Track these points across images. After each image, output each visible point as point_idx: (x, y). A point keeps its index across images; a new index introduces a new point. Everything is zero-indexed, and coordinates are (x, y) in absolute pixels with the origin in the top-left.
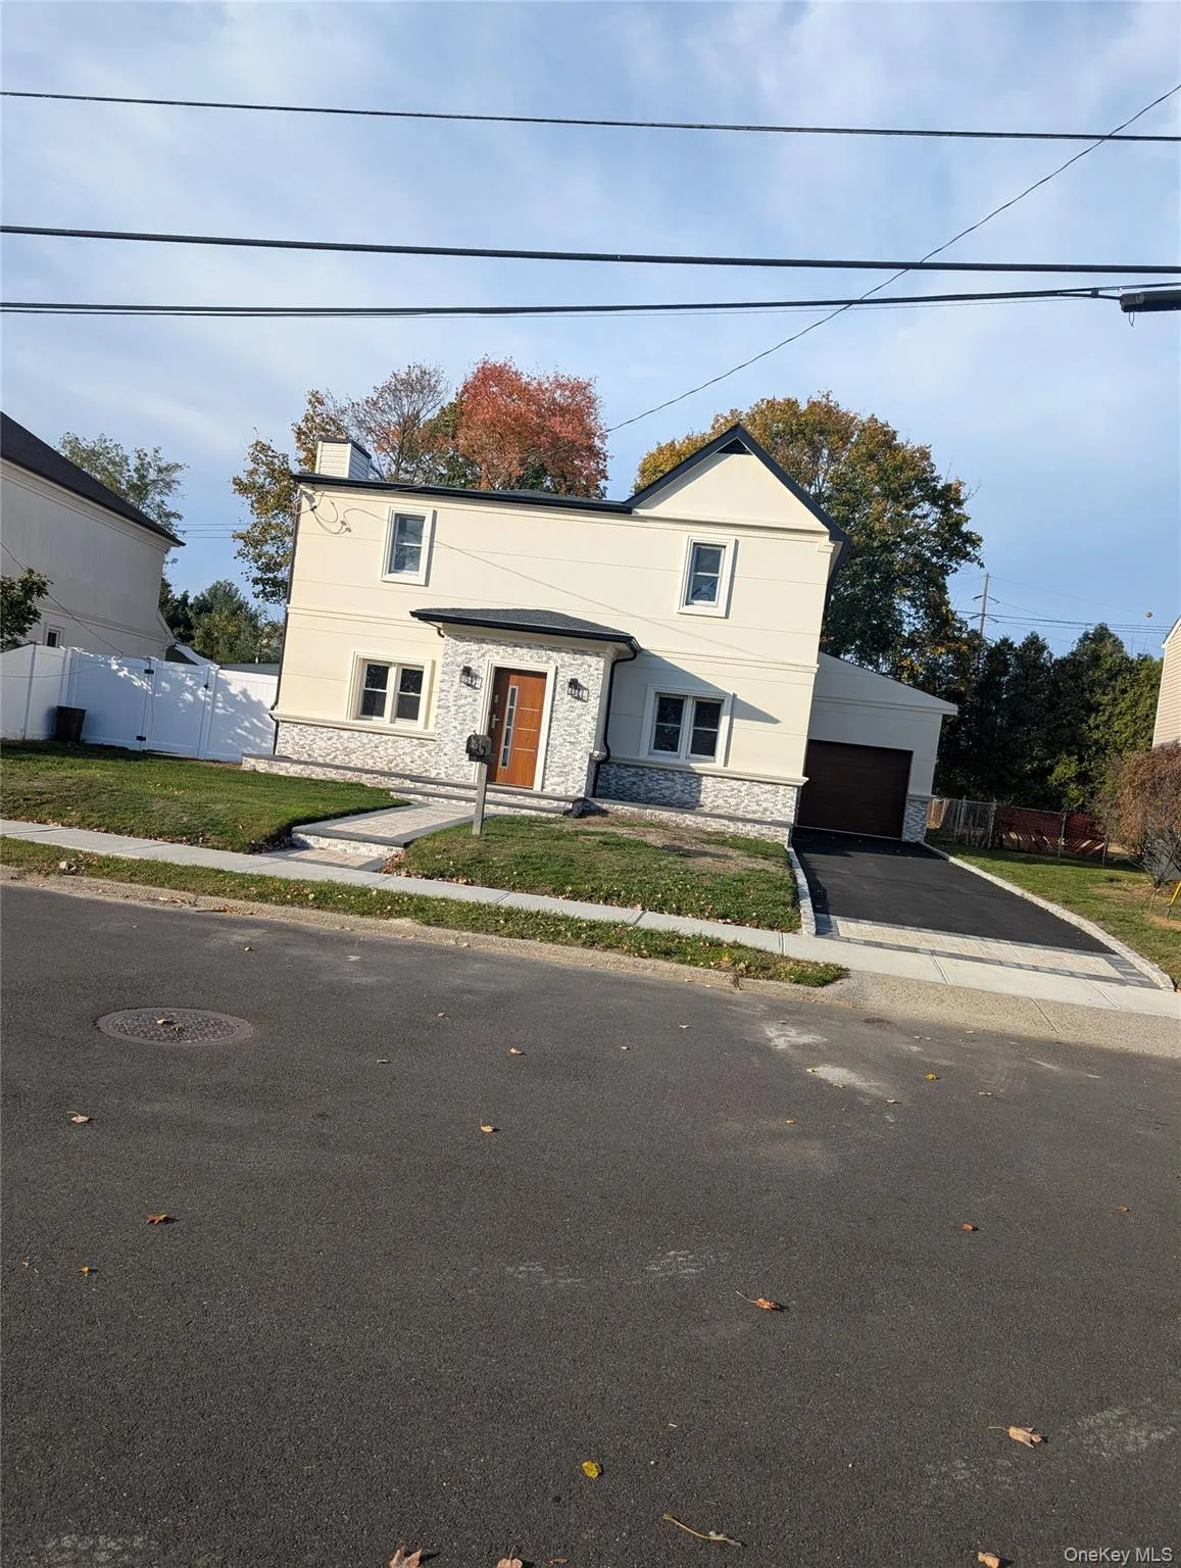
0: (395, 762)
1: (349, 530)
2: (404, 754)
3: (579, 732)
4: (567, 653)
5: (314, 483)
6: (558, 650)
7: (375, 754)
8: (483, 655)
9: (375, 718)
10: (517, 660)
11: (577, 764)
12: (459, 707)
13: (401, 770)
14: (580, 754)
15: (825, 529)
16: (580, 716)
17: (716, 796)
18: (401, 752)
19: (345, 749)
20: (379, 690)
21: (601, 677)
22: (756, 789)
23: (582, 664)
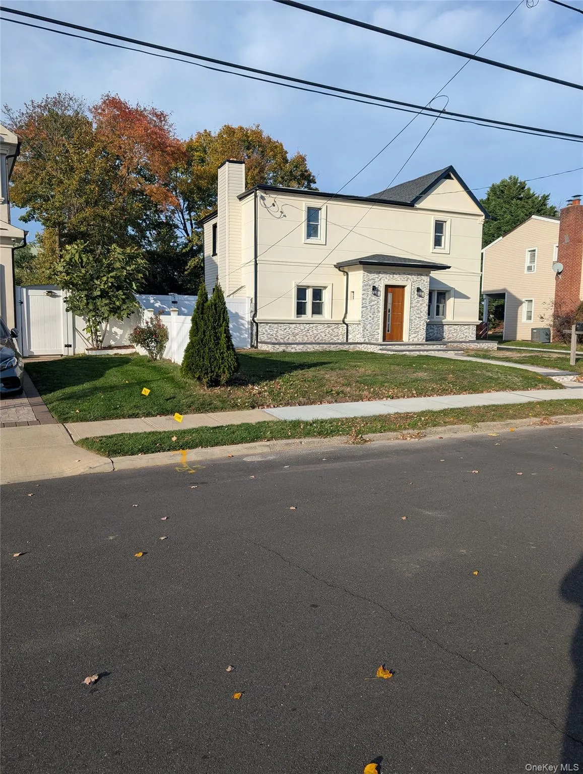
0: (317, 337)
1: (285, 216)
2: (321, 332)
3: (421, 312)
4: (415, 275)
5: (265, 190)
6: (411, 274)
7: (308, 334)
8: (380, 280)
9: (303, 316)
10: (395, 281)
11: (422, 327)
12: (372, 306)
13: (321, 340)
14: (422, 322)
15: (482, 214)
16: (421, 305)
17: (449, 333)
18: (319, 331)
19: (293, 333)
20: (303, 301)
21: (428, 285)
22: (463, 328)
23: (421, 280)
